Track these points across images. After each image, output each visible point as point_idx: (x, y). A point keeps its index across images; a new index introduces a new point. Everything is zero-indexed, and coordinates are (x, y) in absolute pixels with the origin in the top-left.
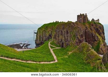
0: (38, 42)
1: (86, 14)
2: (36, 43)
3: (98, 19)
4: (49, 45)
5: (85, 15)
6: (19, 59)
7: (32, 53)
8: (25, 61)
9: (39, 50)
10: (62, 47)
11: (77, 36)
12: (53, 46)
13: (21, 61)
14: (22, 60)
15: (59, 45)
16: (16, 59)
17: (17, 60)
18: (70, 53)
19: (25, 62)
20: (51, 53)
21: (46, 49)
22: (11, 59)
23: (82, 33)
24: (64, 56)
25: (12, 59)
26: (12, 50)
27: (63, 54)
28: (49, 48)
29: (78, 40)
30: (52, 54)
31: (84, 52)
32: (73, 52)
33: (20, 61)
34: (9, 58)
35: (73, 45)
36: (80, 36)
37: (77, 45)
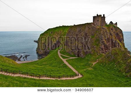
0: (42, 52)
1: (104, 15)
2: (37, 53)
3: (116, 23)
4: (59, 54)
5: (102, 16)
6: (27, 74)
7: (36, 66)
8: (36, 76)
9: (45, 61)
10: (78, 56)
11: (102, 40)
12: (65, 56)
13: (30, 77)
14: (32, 76)
15: (72, 54)
16: (22, 74)
17: (24, 76)
18: (94, 64)
19: (36, 78)
20: (65, 64)
21: (56, 60)
22: (13, 75)
23: (109, 36)
24: (86, 68)
25: (14, 73)
26: (9, 61)
27: (83, 66)
28: (61, 59)
29: (103, 45)
30: (67, 66)
31: (119, 60)
32: (98, 63)
33: (28, 77)
34: (9, 73)
35: (97, 52)
36: (106, 40)
37: (102, 53)
